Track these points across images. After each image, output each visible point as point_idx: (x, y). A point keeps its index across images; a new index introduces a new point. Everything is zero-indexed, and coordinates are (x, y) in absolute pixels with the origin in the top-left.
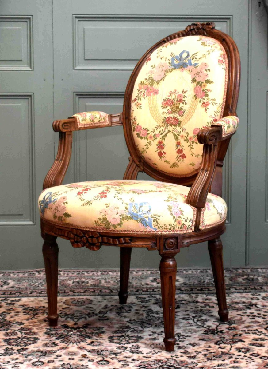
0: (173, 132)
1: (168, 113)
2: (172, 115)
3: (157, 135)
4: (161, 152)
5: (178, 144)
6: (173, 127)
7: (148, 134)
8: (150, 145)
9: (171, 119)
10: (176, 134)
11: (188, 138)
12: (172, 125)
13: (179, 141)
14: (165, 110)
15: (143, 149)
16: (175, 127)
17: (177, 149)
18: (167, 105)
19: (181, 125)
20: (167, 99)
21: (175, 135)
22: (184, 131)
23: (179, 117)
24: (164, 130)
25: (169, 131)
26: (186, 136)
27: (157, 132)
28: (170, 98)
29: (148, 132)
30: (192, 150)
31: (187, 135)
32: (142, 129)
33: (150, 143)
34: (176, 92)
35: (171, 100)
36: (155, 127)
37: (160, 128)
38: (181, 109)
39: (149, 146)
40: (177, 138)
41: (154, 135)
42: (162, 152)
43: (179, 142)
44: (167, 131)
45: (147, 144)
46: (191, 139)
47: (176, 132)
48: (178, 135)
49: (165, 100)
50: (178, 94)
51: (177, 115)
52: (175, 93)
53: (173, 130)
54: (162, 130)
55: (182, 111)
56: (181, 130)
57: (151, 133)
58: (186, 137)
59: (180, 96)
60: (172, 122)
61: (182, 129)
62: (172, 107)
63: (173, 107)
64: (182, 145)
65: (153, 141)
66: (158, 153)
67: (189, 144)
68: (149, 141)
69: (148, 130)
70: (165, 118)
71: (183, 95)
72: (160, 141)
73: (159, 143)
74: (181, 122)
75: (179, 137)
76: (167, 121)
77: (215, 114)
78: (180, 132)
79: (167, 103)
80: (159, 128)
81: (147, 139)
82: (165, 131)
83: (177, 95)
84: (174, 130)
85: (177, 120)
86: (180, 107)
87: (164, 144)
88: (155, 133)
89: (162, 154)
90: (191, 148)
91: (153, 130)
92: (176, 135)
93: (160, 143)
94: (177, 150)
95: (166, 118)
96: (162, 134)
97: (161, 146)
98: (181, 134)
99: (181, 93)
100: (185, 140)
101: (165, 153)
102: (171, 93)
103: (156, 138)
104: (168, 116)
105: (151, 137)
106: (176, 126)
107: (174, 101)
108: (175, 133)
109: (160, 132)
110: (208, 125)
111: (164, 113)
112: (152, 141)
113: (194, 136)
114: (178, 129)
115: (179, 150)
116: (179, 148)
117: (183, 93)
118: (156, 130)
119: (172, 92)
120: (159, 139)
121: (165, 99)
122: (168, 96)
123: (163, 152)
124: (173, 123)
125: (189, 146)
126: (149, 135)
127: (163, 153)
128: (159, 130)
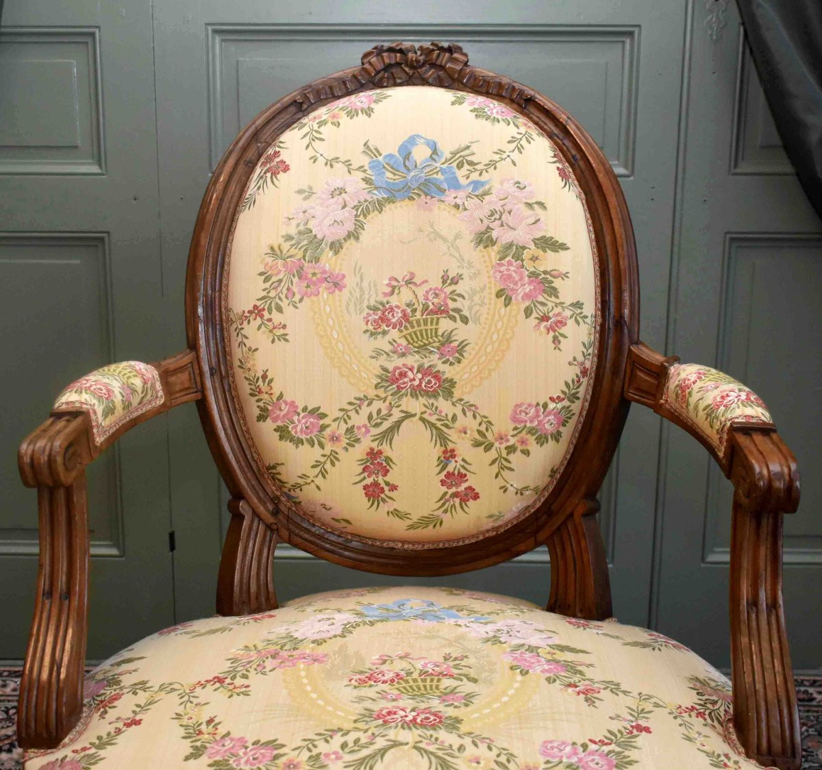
0: (426, 416)
1: (394, 352)
2: (413, 360)
3: (359, 428)
4: (376, 484)
5: (449, 455)
6: (422, 400)
7: (323, 428)
8: (333, 464)
9: (410, 375)
10: (439, 424)
11: (489, 435)
12: (416, 392)
13: (450, 446)
14: (383, 343)
15: (304, 476)
16: (432, 401)
17: (445, 472)
18: (384, 327)
19: (457, 393)
20: (382, 304)
21: (432, 425)
22: (469, 414)
23: (441, 367)
24: (384, 412)
25: (408, 415)
26: (483, 428)
27: (359, 420)
28: (394, 301)
29: (326, 421)
30: (505, 473)
31: (484, 426)
32: (300, 410)
33: (333, 458)
34: (417, 280)
35: (397, 307)
36: (350, 403)
37: (369, 405)
38: (448, 339)
39: (328, 466)
40: (442, 438)
41: (350, 430)
42: (383, 485)
43: (453, 451)
44: (397, 415)
45: (323, 460)
46: (501, 438)
47: (436, 417)
48: (447, 426)
49: (375, 309)
50: (425, 288)
51: (434, 360)
52: (409, 282)
53: (424, 409)
54: (379, 411)
55: (455, 344)
56: (458, 410)
57: (334, 425)
58: (479, 432)
59: (437, 295)
60: (416, 383)
61: (459, 407)
62: (405, 332)
63: (411, 330)
64: (463, 460)
65: (346, 449)
66: (365, 487)
67: (493, 454)
68: (327, 451)
69: (324, 416)
70: (385, 370)
71: (449, 290)
72: (372, 449)
73: (367, 454)
74: (452, 383)
75: (452, 435)
76: (392, 380)
77: (585, 351)
78: (454, 418)
79: (383, 319)
80: (364, 406)
81: (322, 446)
82: (390, 415)
83: (421, 292)
84: (429, 411)
85: (437, 376)
86: (440, 333)
87: (388, 459)
88: (350, 424)
89: (382, 490)
90: (503, 468)
91: (341, 414)
92: (437, 428)
93: (373, 454)
94: (442, 476)
95: (391, 369)
96: (377, 425)
97: (376, 462)
98: (458, 425)
99: (436, 283)
100: (477, 444)
101: (393, 488)
102: (394, 283)
103: (357, 440)
104: (398, 362)
105: (334, 439)
106: (435, 395)
107: (414, 311)
108: (433, 419)
109: (370, 417)
110: (567, 391)
111: (378, 353)
112: (339, 450)
113: (515, 429)
114: (444, 405)
115: (449, 475)
116: (450, 468)
117: (444, 282)
118: (352, 414)
119: (396, 280)
120: (366, 443)
121: (372, 303)
122: (385, 294)
123: (387, 484)
124: (420, 385)
125: (493, 462)
126: (328, 432)
127: (386, 489)
128: (365, 411)
